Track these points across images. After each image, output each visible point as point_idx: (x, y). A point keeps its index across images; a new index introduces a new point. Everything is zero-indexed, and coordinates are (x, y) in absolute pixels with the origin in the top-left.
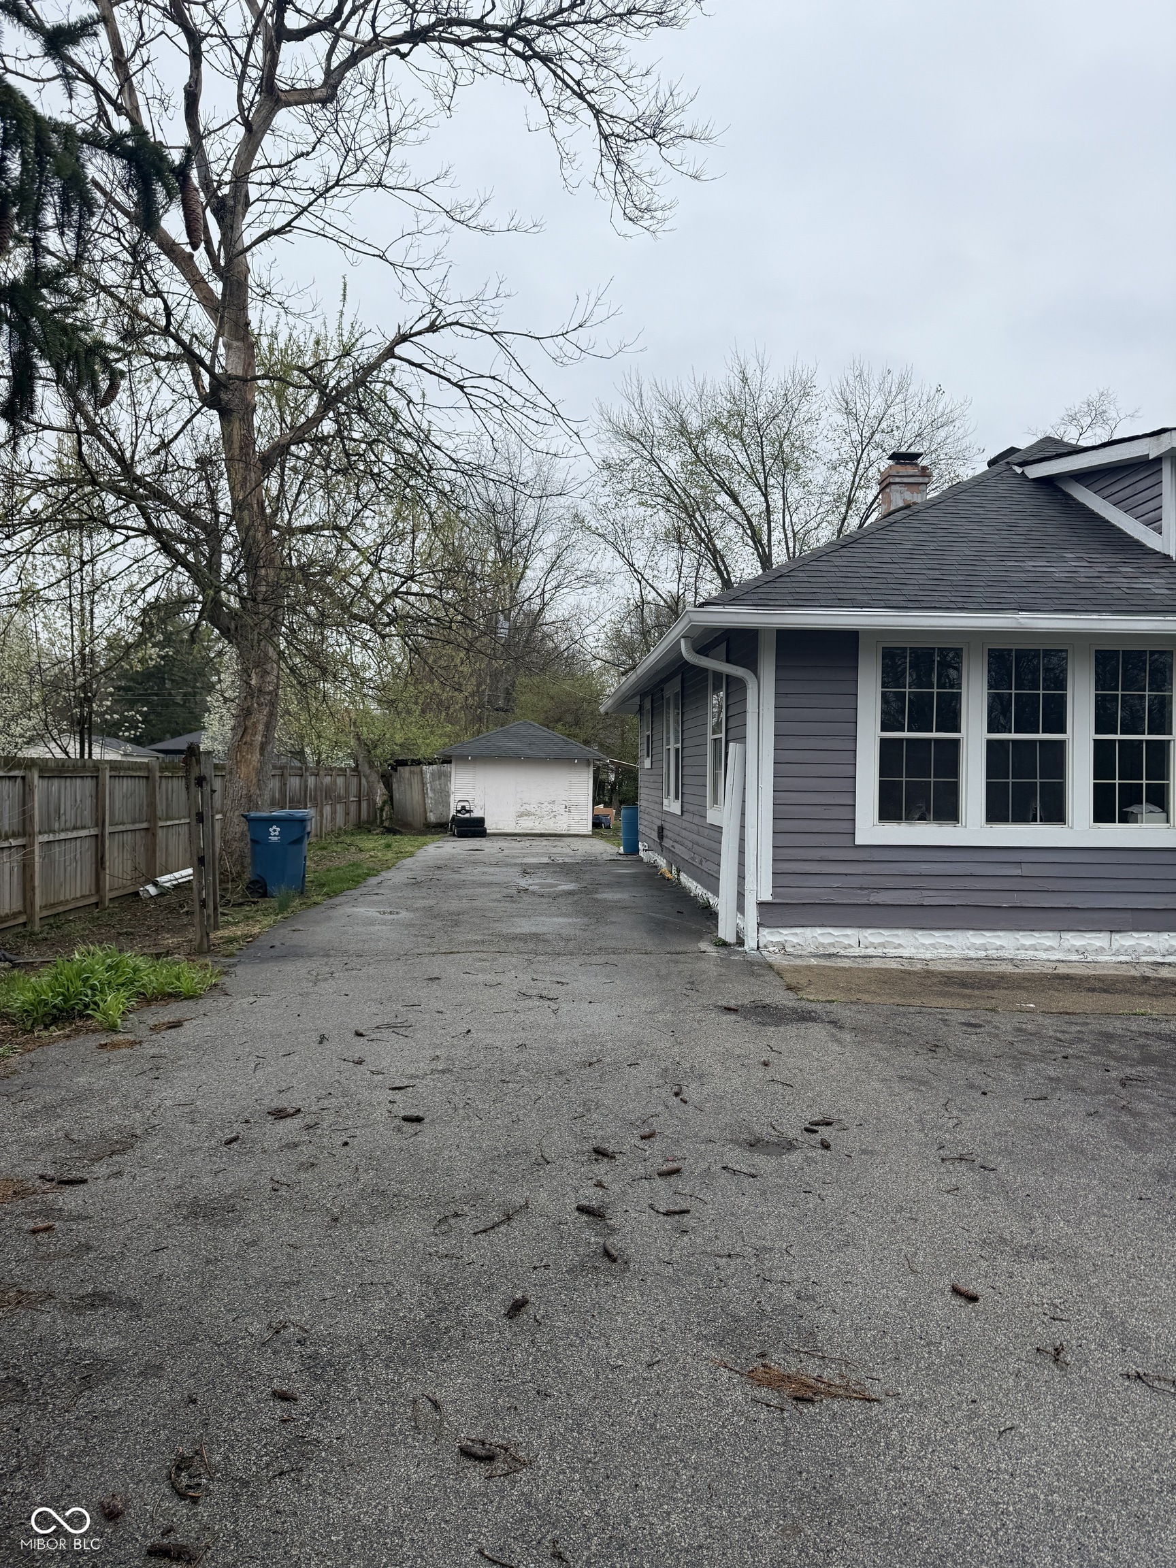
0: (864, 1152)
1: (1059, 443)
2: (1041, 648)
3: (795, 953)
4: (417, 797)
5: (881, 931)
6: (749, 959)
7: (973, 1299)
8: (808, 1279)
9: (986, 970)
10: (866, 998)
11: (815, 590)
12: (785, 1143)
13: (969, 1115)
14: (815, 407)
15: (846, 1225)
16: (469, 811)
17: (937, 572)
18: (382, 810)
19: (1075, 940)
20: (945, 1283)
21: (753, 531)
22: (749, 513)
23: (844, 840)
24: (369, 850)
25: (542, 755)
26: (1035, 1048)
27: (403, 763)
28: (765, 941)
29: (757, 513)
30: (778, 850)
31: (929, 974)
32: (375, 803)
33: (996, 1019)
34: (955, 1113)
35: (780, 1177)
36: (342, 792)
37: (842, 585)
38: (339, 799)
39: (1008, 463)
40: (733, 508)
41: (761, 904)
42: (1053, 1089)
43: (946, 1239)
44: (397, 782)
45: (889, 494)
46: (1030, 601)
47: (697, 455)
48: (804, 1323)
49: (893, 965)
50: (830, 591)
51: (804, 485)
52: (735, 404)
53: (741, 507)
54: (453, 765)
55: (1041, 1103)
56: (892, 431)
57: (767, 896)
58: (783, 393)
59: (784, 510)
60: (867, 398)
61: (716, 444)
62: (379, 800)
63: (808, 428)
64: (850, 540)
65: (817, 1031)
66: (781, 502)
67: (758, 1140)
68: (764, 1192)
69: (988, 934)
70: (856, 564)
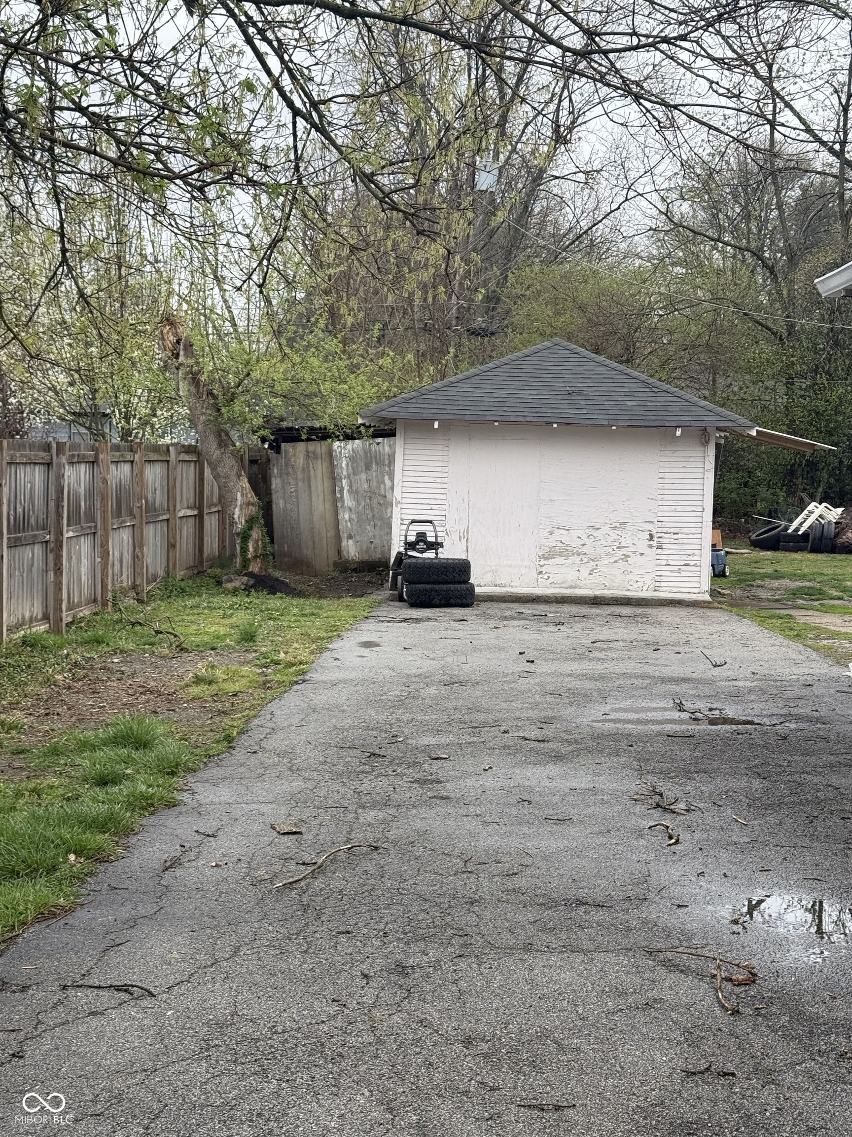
4: (320, 505)
16: (435, 546)
18: (245, 537)
24: (201, 650)
25: (602, 419)
27: (291, 436)
32: (233, 523)
36: (160, 499)
38: (151, 513)
44: (281, 475)
54: (399, 441)
62: (239, 516)
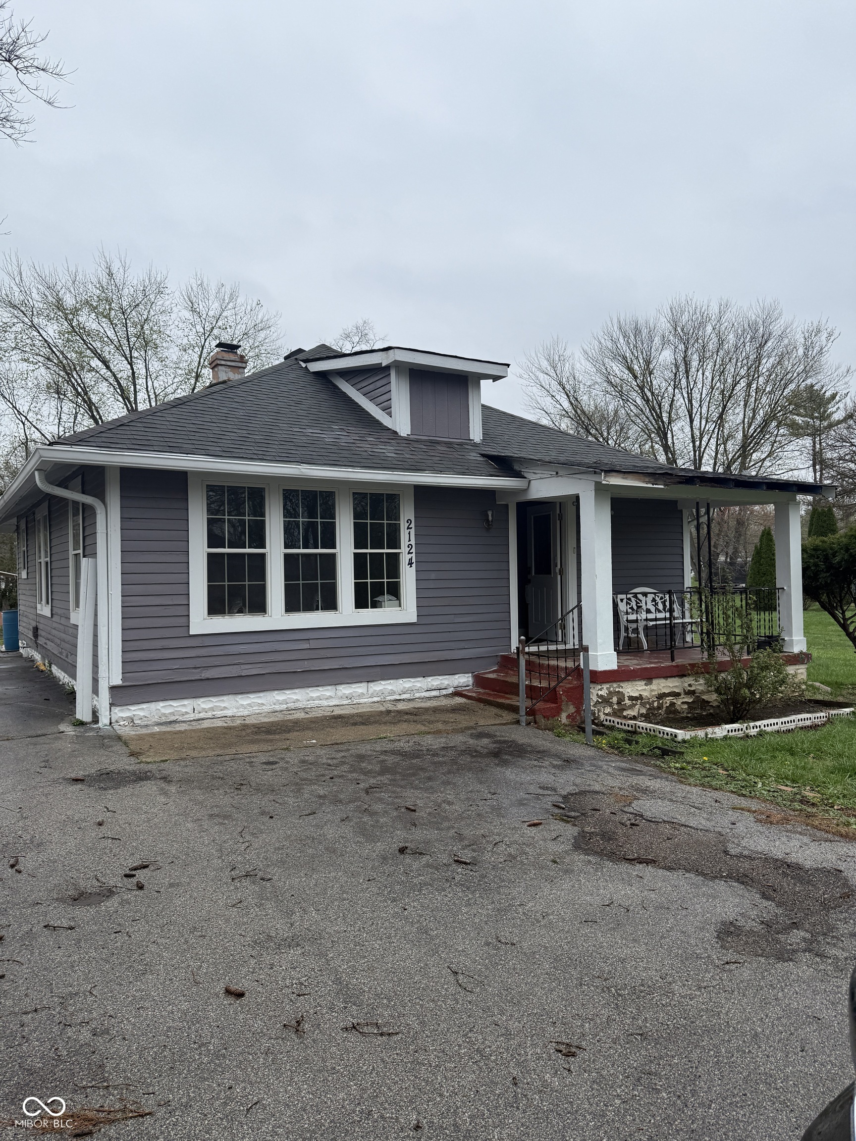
0: (171, 885)
1: (328, 348)
2: (319, 490)
3: (142, 724)
5: (211, 699)
6: (102, 734)
7: (240, 995)
8: (104, 1015)
9: (286, 719)
10: (194, 753)
11: (150, 438)
12: (105, 892)
13: (258, 837)
14: (168, 303)
15: (147, 955)
17: (245, 432)
19: (345, 690)
20: (220, 988)
21: (122, 391)
22: (119, 376)
23: (181, 632)
26: (312, 775)
28: (117, 717)
29: (125, 377)
30: (126, 643)
31: (245, 727)
33: (288, 756)
34: (247, 839)
35: (96, 924)
37: (172, 436)
39: (296, 359)
40: (104, 371)
41: (113, 689)
42: (321, 804)
43: (226, 948)
45: (217, 372)
46: (308, 457)
47: (72, 327)
48: (95, 1058)
49: (219, 723)
50: (161, 439)
51: (161, 360)
52: (103, 292)
53: (111, 371)
55: (311, 817)
56: (226, 328)
57: (117, 681)
58: (142, 289)
59: (147, 377)
60: (207, 302)
61: (88, 320)
63: (163, 318)
64: (180, 402)
65: (150, 788)
66: (144, 371)
67: (82, 894)
68: (79, 941)
69: (288, 692)
70: (184, 421)
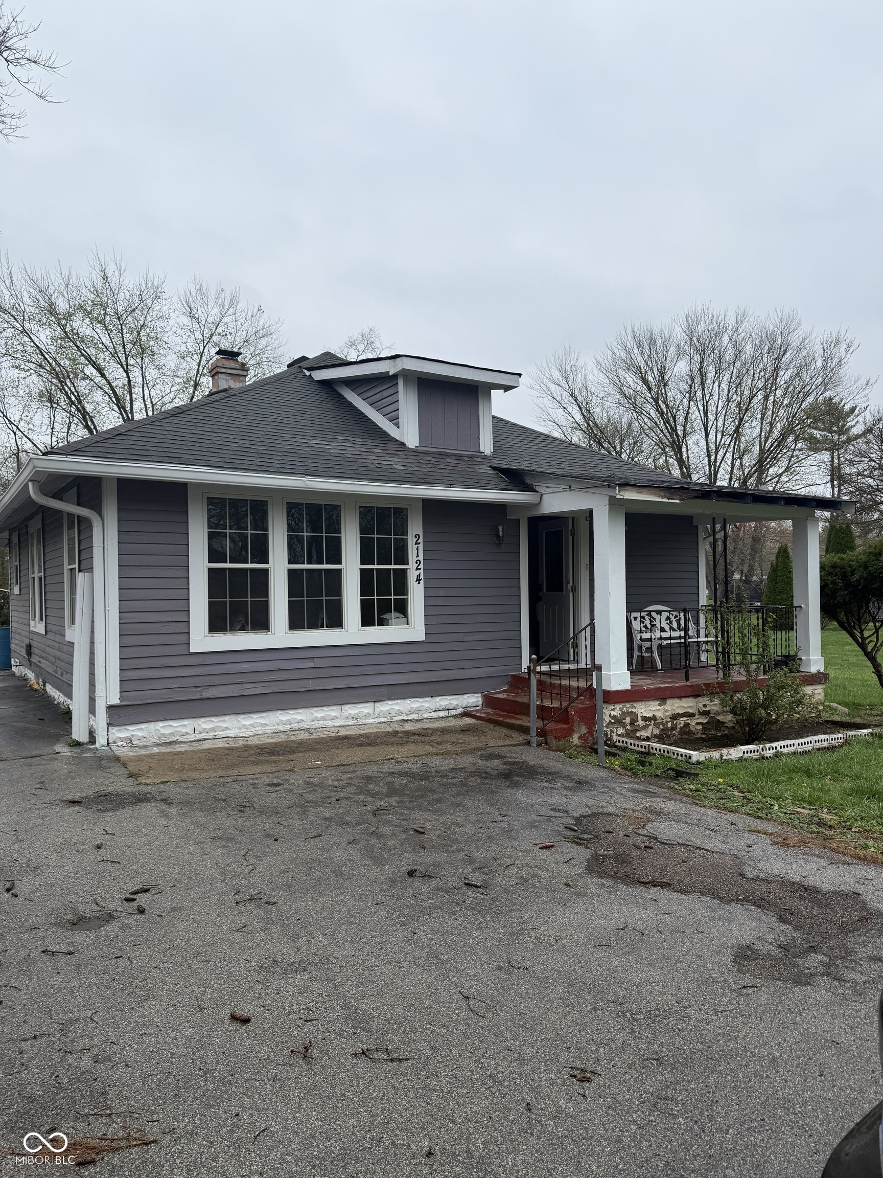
0: (173, 909)
1: (333, 356)
2: (323, 503)
3: (141, 744)
5: (212, 719)
6: (99, 755)
7: (246, 1021)
8: (106, 1041)
9: (290, 739)
10: (194, 775)
11: (148, 448)
12: (105, 916)
13: (262, 860)
14: (165, 308)
15: (149, 980)
17: (247, 442)
19: (351, 710)
20: (225, 1013)
21: (118, 399)
22: (114, 384)
23: (181, 650)
26: (317, 797)
28: (114, 738)
29: (121, 385)
30: (124, 661)
31: (247, 748)
33: (292, 777)
34: (251, 862)
35: (96, 949)
37: (171, 446)
39: (300, 367)
40: (98, 379)
41: (110, 708)
42: (327, 827)
43: (231, 973)
45: (217, 381)
46: (313, 469)
47: (65, 332)
48: (97, 1085)
49: (221, 744)
50: (161, 449)
51: (159, 368)
52: (98, 296)
53: (106, 379)
55: (317, 840)
56: (226, 335)
57: (115, 700)
58: (138, 293)
59: (143, 385)
60: (206, 307)
61: (82, 326)
63: (160, 324)
65: (149, 810)
66: (141, 379)
67: (81, 919)
68: (79, 966)
69: (291, 712)
70: (181, 430)
